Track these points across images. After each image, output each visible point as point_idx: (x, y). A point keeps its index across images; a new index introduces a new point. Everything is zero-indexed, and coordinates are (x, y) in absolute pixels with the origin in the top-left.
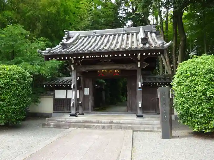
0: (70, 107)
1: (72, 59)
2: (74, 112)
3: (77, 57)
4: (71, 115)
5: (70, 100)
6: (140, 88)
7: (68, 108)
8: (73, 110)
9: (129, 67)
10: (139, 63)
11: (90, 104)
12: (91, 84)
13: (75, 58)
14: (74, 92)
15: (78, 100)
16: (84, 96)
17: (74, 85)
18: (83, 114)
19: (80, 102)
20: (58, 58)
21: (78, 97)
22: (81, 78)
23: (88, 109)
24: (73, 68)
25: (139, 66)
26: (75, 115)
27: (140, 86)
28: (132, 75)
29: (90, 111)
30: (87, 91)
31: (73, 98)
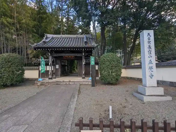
0: (48, 75)
1: (49, 50)
2: (51, 77)
3: (52, 49)
4: (49, 79)
5: (48, 71)
6: (83, 65)
7: (47, 75)
8: (50, 76)
9: (79, 55)
10: (83, 53)
11: (59, 73)
12: (59, 62)
13: (51, 49)
14: (50, 67)
15: (53, 71)
16: (56, 69)
17: (50, 63)
18: (55, 78)
19: (54, 72)
20: (41, 49)
21: (53, 70)
22: (54, 59)
23: (58, 76)
24: (50, 54)
25: (83, 54)
26: (51, 79)
27: (83, 64)
28: (80, 59)
29: (59, 77)
30: (57, 67)
31: (50, 70)
